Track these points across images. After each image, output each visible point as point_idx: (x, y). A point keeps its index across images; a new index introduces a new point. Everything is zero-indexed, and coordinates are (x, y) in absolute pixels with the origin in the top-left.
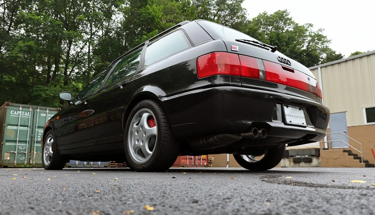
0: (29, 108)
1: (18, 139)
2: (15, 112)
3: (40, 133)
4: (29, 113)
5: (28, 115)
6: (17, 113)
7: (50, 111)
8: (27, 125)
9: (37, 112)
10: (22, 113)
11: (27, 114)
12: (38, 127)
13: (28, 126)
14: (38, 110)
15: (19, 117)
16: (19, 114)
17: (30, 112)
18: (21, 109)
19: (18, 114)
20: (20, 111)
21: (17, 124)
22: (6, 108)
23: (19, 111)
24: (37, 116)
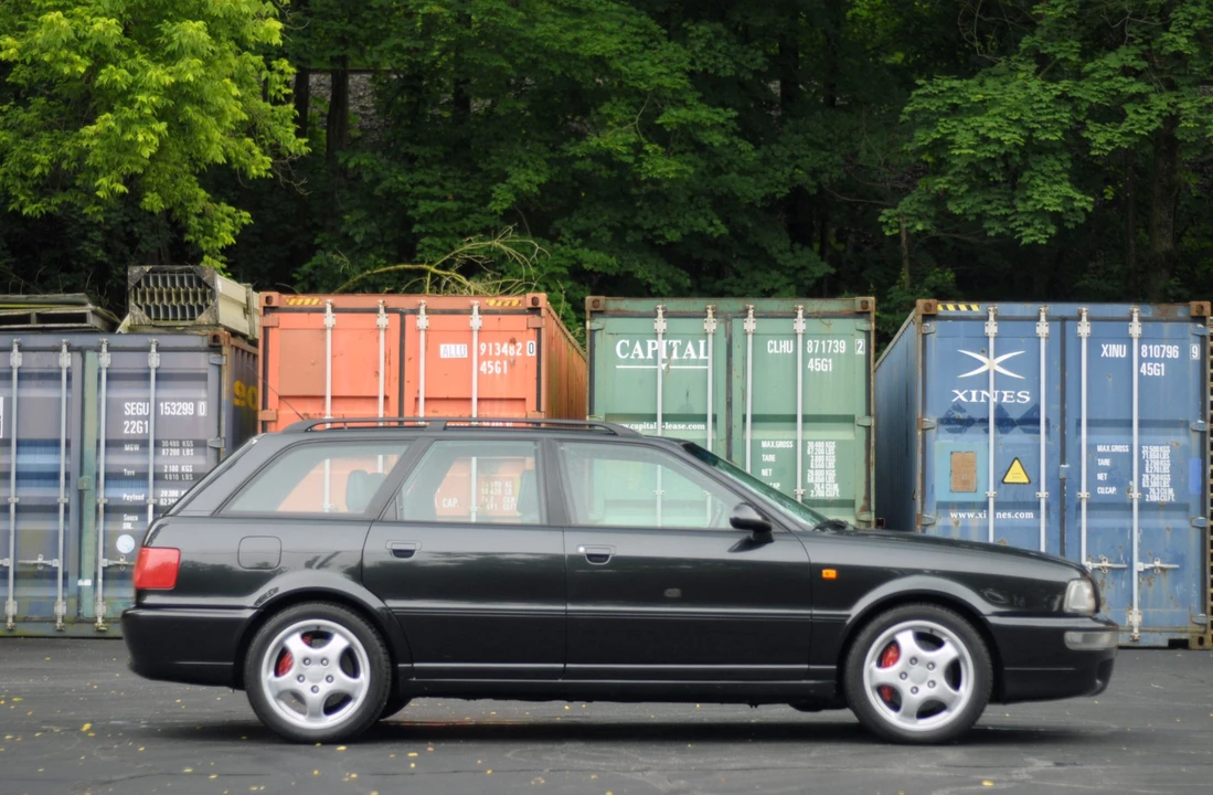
0: (703, 315)
1: (659, 491)
2: (638, 345)
3: (769, 451)
4: (702, 343)
5: (702, 356)
6: (645, 353)
7: (816, 322)
8: (698, 411)
9: (746, 334)
10: (670, 350)
11: (697, 352)
12: (756, 419)
13: (703, 418)
14: (750, 324)
15: (656, 370)
16: (655, 353)
17: (710, 337)
18: (661, 324)
19: (650, 356)
20: (660, 336)
21: (648, 411)
22: (593, 332)
23: (655, 335)
24: (745, 358)
